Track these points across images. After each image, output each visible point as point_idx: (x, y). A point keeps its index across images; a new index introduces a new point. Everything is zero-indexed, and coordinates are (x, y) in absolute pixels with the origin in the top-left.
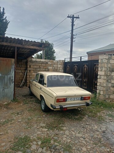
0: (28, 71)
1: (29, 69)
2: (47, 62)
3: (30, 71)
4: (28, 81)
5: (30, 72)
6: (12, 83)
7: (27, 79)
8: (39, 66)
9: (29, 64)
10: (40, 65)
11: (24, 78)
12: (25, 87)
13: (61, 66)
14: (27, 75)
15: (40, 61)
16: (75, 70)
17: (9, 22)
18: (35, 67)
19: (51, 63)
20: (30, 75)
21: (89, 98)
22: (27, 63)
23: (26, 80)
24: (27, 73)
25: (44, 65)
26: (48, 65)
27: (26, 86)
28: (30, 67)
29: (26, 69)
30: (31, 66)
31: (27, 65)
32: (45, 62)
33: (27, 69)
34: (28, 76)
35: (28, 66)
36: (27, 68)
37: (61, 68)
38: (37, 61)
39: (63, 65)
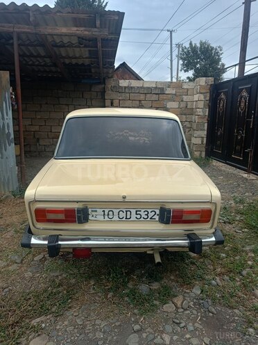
2: (162, 89)
6: (9, 145)
9: (109, 95)
10: (142, 97)
13: (202, 97)
15: (142, 88)
16: (242, 104)
17: (107, 3)
19: (174, 92)
21: (204, 216)
22: (103, 92)
25: (155, 97)
26: (164, 97)
28: (112, 104)
31: (104, 100)
32: (156, 88)
35: (108, 103)
37: (201, 105)
38: (132, 87)
39: (208, 95)
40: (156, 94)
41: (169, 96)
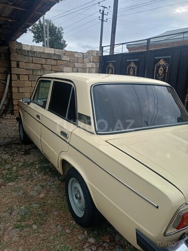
0: (14, 77)
1: (15, 71)
2: (59, 56)
3: (18, 75)
4: (15, 102)
5: (19, 78)
7: (11, 95)
8: (40, 66)
9: (15, 57)
10: (43, 61)
11: (5, 95)
12: (9, 116)
14: (10, 87)
15: (43, 53)
16: (132, 73)
18: (32, 66)
19: (68, 59)
20: (19, 88)
22: (8, 54)
23: (10, 99)
24: (11, 80)
25: (53, 62)
26: (61, 62)
27: (12, 113)
28: (18, 66)
29: (8, 71)
30: (21, 64)
31: (9, 61)
32: (55, 54)
33: (10, 71)
34: (14, 90)
35: (14, 64)
36: (10, 68)
38: (34, 52)
39: (98, 64)
40: (55, 60)
41: (65, 62)
